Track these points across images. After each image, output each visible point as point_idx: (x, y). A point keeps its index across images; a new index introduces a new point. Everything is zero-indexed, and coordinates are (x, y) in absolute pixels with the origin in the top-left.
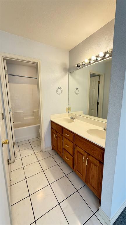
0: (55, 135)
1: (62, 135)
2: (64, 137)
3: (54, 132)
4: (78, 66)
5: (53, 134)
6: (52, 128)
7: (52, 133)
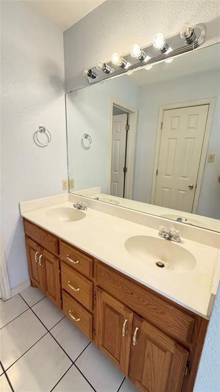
0: (38, 255)
1: (56, 256)
2: (62, 263)
3: (35, 248)
4: (91, 74)
5: (32, 252)
6: (27, 237)
7: (30, 250)
